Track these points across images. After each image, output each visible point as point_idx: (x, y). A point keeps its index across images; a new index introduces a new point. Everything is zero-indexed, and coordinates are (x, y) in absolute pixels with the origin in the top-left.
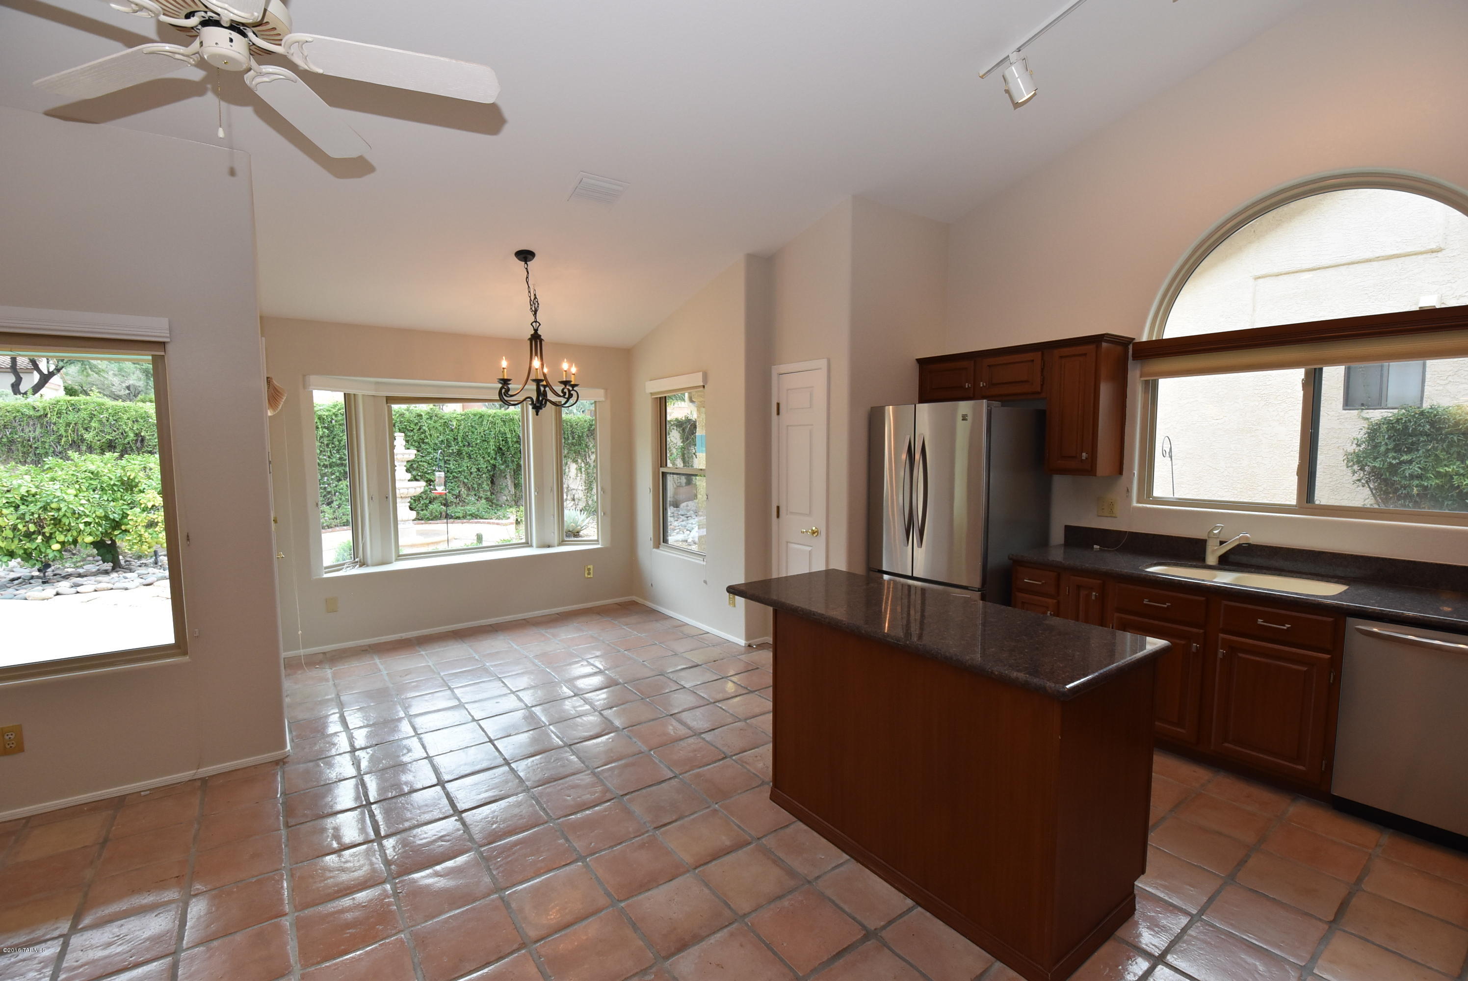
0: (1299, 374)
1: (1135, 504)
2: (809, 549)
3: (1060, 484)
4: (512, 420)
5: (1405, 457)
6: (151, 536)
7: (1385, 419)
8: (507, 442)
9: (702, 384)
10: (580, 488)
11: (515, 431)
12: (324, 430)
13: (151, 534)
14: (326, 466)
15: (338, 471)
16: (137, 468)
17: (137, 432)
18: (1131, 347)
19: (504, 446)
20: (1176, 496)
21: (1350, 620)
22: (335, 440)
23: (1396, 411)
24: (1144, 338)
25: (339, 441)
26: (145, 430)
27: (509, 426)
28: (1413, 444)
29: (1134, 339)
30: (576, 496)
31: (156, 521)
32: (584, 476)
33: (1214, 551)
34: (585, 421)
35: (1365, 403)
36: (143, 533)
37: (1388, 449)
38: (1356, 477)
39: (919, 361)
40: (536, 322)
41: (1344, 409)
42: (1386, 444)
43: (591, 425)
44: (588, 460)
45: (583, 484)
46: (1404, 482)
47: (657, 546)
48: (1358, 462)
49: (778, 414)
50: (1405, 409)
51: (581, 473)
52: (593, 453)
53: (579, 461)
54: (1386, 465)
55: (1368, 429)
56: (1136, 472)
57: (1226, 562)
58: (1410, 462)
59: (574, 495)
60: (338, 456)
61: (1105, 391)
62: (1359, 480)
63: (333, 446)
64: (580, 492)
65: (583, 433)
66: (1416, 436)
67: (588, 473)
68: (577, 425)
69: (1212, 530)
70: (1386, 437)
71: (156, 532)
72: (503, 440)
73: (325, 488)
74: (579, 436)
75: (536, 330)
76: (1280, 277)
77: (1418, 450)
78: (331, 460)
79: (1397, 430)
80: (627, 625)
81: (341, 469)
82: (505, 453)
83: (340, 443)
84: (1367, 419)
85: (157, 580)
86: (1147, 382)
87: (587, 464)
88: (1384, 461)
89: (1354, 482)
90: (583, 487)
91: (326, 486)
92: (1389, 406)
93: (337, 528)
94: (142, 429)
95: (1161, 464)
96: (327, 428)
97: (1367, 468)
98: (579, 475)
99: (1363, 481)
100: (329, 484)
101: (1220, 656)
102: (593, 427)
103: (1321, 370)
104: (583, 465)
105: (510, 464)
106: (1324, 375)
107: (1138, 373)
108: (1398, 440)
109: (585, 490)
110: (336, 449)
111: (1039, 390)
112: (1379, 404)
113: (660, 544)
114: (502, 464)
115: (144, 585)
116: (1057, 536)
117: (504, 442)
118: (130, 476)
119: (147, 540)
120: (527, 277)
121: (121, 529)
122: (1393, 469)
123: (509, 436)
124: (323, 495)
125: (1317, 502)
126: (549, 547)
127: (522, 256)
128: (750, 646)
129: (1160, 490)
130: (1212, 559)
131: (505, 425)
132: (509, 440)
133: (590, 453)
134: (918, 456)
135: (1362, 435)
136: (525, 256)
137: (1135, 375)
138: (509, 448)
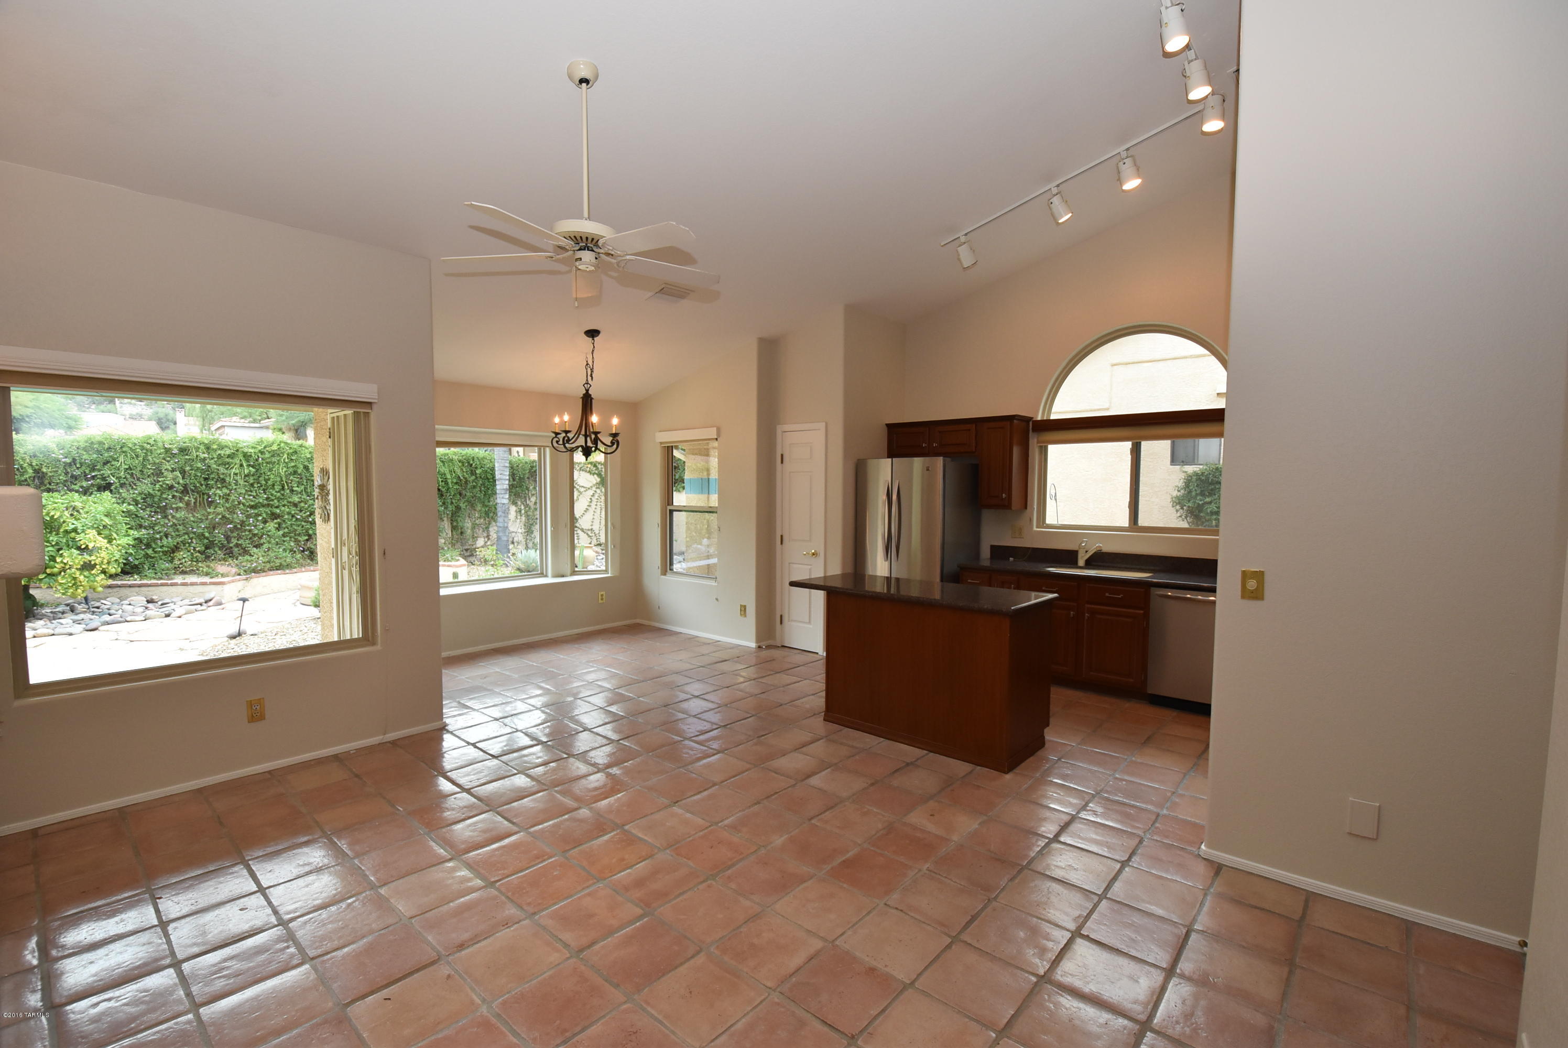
0: (1128, 445)
1: (1035, 529)
2: (809, 567)
3: (987, 516)
4: (452, 460)
5: (1208, 500)
6: (87, 580)
7: (1195, 472)
8: (447, 483)
9: (716, 437)
10: (520, 531)
11: (454, 472)
12: (251, 468)
13: (87, 577)
14: (252, 507)
15: (265, 512)
16: (62, 507)
17: (37, 467)
18: (1031, 423)
19: (443, 487)
20: (1060, 523)
21: (1152, 589)
22: (260, 479)
23: (1201, 467)
24: (1039, 418)
25: (266, 480)
26: (46, 466)
27: (449, 465)
28: (1212, 490)
29: (1032, 418)
30: (515, 539)
31: (93, 563)
32: (523, 518)
33: (1082, 557)
34: (526, 463)
35: (1184, 460)
36: (78, 576)
37: (1197, 494)
38: (1179, 515)
39: (887, 425)
40: (587, 383)
41: (1171, 465)
42: (1196, 490)
43: (532, 467)
44: (528, 502)
45: (523, 527)
46: (1207, 518)
47: (664, 573)
48: (1179, 503)
49: (782, 462)
50: (1207, 465)
51: (521, 516)
52: (533, 495)
53: (519, 503)
54: (1196, 505)
55: (1185, 479)
56: (1035, 507)
57: (1090, 564)
58: (1210, 503)
59: (513, 538)
60: (265, 496)
61: (1016, 451)
62: (1181, 516)
63: (259, 485)
64: (520, 535)
65: (524, 474)
66: (1213, 484)
67: (528, 516)
68: (518, 466)
69: (1081, 544)
70: (1196, 485)
71: (93, 575)
72: (442, 481)
73: (250, 531)
74: (520, 477)
75: (587, 391)
76: (1128, 365)
77: (1215, 495)
78: (257, 501)
79: (1202, 481)
80: (647, 639)
81: (268, 510)
82: (445, 494)
83: (267, 482)
84: (1186, 472)
85: (102, 625)
86: (1041, 447)
87: (527, 506)
88: (1195, 502)
89: (1178, 518)
90: (523, 529)
91: (253, 528)
92: (1199, 463)
93: (271, 573)
94: (41, 464)
95: (1050, 504)
96: (253, 467)
97: (1185, 507)
98: (519, 517)
99: (1183, 517)
100: (255, 526)
101: (1086, 618)
102: (534, 469)
103: (1140, 443)
104: (523, 507)
105: (450, 506)
106: (1142, 447)
107: (1036, 440)
108: (1204, 487)
109: (525, 532)
110: (262, 488)
111: (974, 450)
112: (1192, 462)
113: (666, 571)
114: (441, 506)
115: (87, 631)
116: (985, 553)
117: (443, 483)
118: (53, 516)
119: (83, 584)
120: (593, 351)
121: (46, 573)
122: (1200, 508)
123: (449, 476)
124: (248, 537)
125: (1140, 525)
126: (563, 576)
127: (590, 334)
128: (759, 647)
129: (1050, 519)
130: (1081, 563)
131: (444, 465)
132: (449, 481)
133: (530, 495)
134: (895, 497)
135: (1181, 484)
136: (592, 334)
137: (1033, 441)
138: (448, 489)
